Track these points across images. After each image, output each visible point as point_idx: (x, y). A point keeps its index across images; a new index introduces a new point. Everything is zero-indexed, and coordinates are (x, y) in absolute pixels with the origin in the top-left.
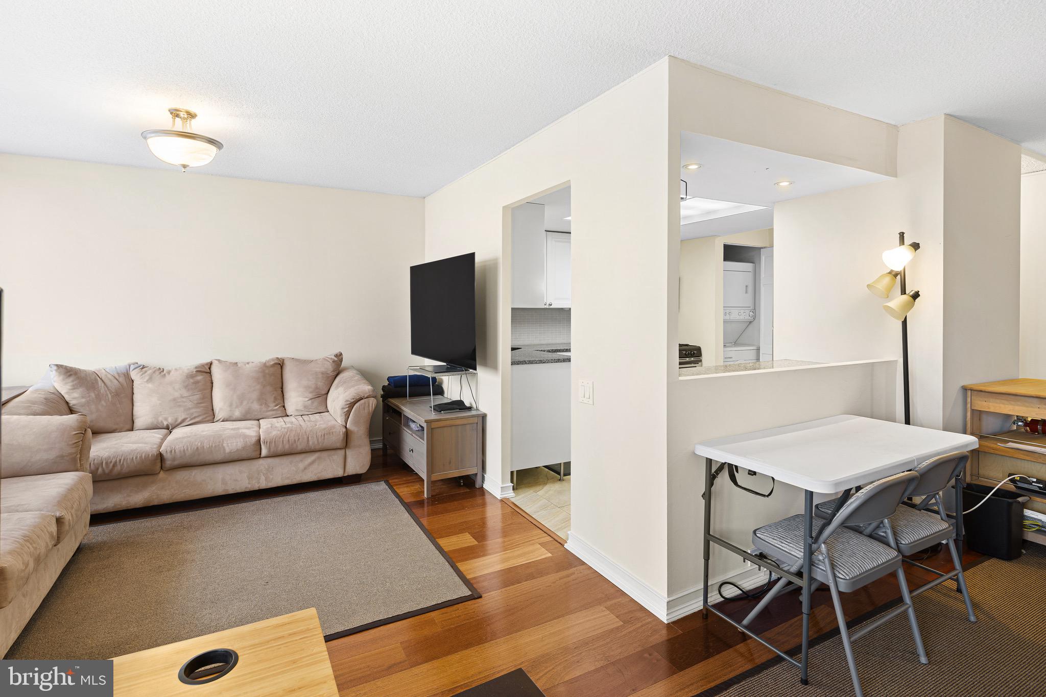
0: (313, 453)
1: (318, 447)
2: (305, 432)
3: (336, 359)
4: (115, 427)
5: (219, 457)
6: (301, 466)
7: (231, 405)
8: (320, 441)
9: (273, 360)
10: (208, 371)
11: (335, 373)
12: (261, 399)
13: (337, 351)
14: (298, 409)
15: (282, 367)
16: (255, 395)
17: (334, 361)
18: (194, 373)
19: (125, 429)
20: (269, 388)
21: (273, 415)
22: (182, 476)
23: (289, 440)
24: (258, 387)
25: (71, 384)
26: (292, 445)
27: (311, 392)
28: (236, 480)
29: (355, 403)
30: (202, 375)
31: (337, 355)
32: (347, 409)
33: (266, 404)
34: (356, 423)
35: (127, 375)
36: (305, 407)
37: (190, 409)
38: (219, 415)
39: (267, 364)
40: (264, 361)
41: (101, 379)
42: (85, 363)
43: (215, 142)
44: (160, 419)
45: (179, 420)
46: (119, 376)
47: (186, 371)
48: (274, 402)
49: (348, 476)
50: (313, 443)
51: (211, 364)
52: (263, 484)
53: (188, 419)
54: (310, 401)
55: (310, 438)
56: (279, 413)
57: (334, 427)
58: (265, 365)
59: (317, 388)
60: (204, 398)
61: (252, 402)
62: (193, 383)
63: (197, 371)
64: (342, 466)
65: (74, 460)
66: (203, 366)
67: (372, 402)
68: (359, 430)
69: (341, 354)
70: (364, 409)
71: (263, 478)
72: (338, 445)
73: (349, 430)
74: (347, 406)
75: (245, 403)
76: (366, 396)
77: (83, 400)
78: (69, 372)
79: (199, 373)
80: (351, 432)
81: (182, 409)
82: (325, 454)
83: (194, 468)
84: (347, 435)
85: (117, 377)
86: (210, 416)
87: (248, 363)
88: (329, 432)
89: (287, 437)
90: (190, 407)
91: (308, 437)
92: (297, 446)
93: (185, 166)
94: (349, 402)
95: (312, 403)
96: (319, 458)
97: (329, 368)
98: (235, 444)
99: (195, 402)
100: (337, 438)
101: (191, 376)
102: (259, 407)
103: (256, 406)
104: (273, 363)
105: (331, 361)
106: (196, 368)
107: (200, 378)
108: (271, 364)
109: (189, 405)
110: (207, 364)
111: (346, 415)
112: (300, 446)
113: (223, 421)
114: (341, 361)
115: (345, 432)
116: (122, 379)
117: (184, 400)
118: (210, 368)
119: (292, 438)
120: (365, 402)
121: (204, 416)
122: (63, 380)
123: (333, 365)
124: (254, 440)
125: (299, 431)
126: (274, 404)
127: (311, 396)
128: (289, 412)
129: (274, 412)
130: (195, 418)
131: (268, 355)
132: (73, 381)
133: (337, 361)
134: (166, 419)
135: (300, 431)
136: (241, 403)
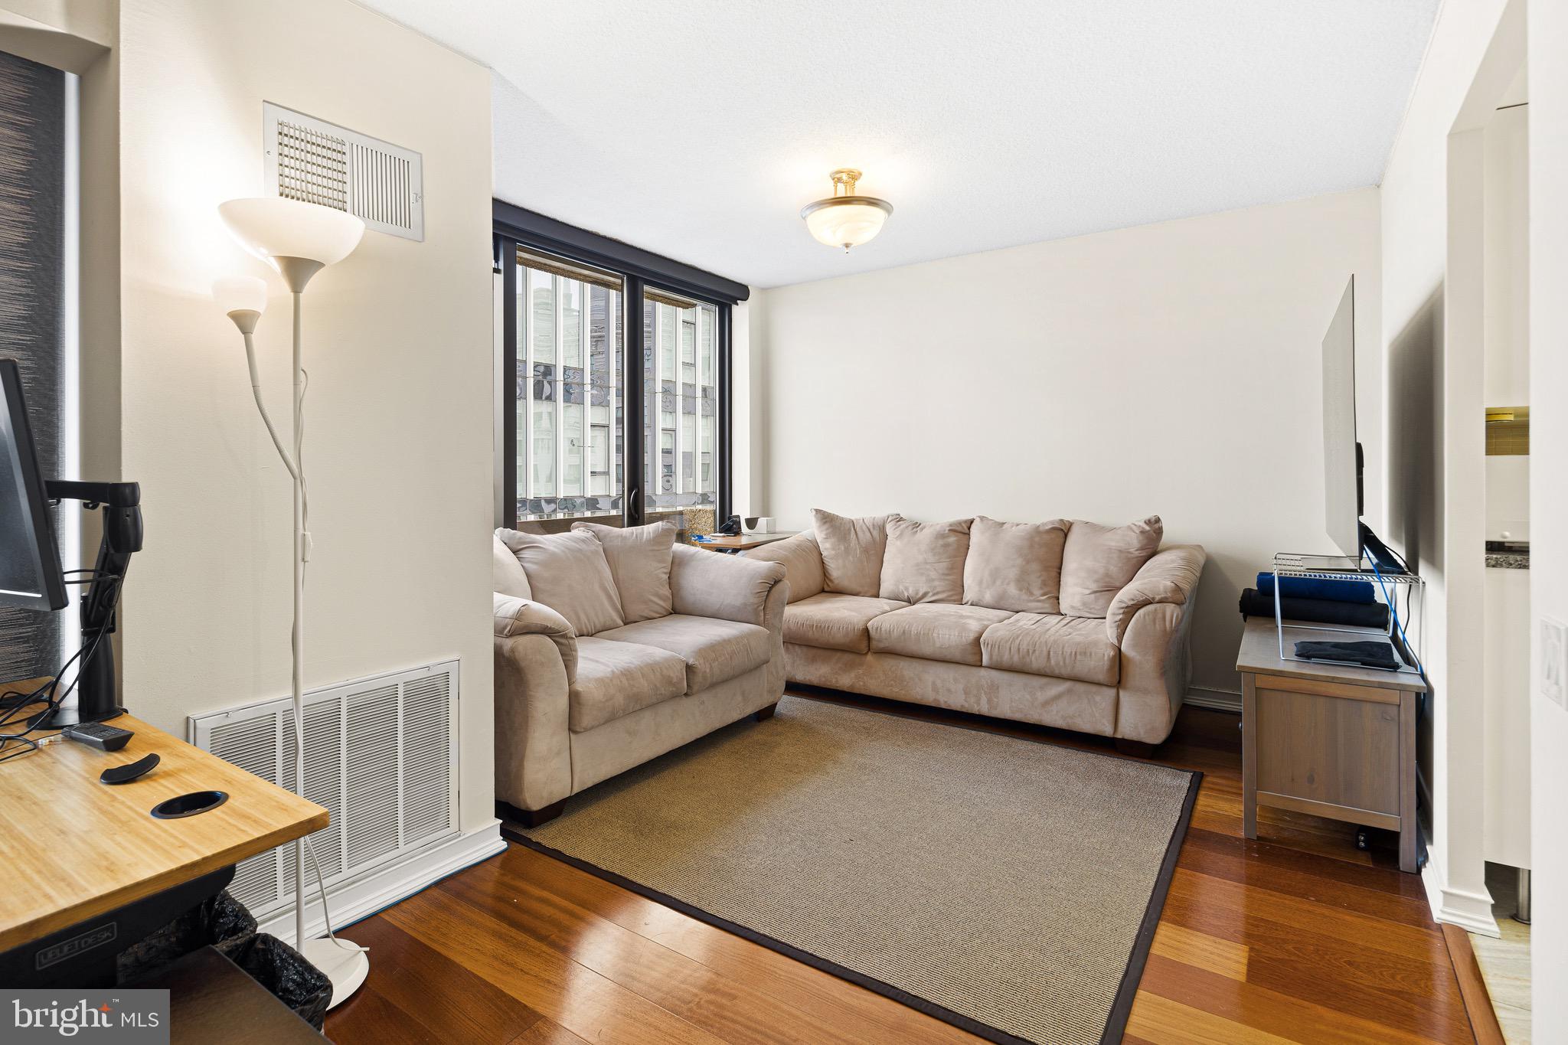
0: (1061, 681)
1: (1065, 672)
2: (1046, 642)
3: (1147, 528)
4: (859, 589)
5: (927, 649)
6: (1041, 696)
7: (980, 583)
8: (1067, 661)
9: (1052, 522)
10: (967, 531)
11: (1144, 554)
12: (1022, 581)
13: (1150, 515)
14: (1074, 605)
15: (1066, 536)
16: (1012, 573)
17: (1143, 532)
18: (947, 532)
19: (870, 594)
20: (1035, 566)
21: (1037, 609)
22: (890, 663)
23: (1019, 649)
24: (1019, 561)
25: (824, 532)
26: (1023, 658)
27: (1096, 581)
28: (949, 690)
29: (1139, 609)
30: (956, 536)
31: (1149, 521)
32: (1121, 616)
33: (1028, 589)
34: (1136, 644)
35: (882, 529)
36: (1084, 604)
37: (933, 580)
38: (968, 596)
39: (1041, 529)
40: (1038, 523)
41: (855, 530)
42: (844, 511)
43: (875, 201)
44: (901, 588)
45: (920, 594)
46: (874, 528)
47: (938, 528)
48: (1041, 588)
49: (1123, 740)
50: (1056, 663)
51: (972, 522)
52: (983, 708)
53: (930, 594)
54: (1093, 596)
55: (1051, 653)
56: (1047, 607)
57: (1095, 643)
58: (1037, 531)
59: (1107, 575)
60: (952, 568)
61: (1008, 584)
62: (942, 546)
63: (949, 530)
64: (1111, 718)
65: (756, 611)
66: (960, 523)
67: (1171, 611)
68: (1143, 661)
69: (1158, 520)
70: (1155, 624)
71: (984, 699)
72: (1101, 677)
73: (1125, 656)
74: (1122, 611)
75: (998, 583)
76: (1157, 598)
77: (833, 552)
78: (826, 518)
79: (952, 533)
80: (1128, 659)
81: (924, 579)
82: (1080, 688)
83: (899, 657)
84: (1119, 661)
85: (872, 530)
86: (956, 594)
87: (1017, 525)
88: (1084, 651)
89: (1017, 642)
90: (934, 577)
91: (1049, 651)
92: (1031, 661)
93: (847, 246)
94: (1124, 605)
95: (1097, 599)
96: (1069, 691)
97: (1134, 543)
98: (947, 636)
99: (941, 572)
100: (1099, 662)
101: (941, 536)
102: (1018, 592)
103: (1012, 590)
104: (1050, 527)
105: (1138, 532)
106: (951, 525)
107: (952, 539)
108: (1047, 528)
109: (933, 574)
110: (966, 522)
111: (1118, 626)
112: (1037, 662)
113: (972, 605)
114: (1159, 532)
115: (1114, 656)
116: (876, 533)
117: (928, 567)
118: (969, 529)
119: (1024, 647)
120: (1156, 610)
121: (950, 593)
122: (820, 527)
123: (1141, 538)
124: (972, 636)
125: (1037, 639)
126: (1041, 592)
127: (1094, 587)
128: (1063, 609)
129: (1039, 604)
130: (937, 593)
131: (1046, 516)
132: (827, 529)
133: (1149, 531)
134: (907, 589)
135: (1039, 639)
136: (994, 582)
